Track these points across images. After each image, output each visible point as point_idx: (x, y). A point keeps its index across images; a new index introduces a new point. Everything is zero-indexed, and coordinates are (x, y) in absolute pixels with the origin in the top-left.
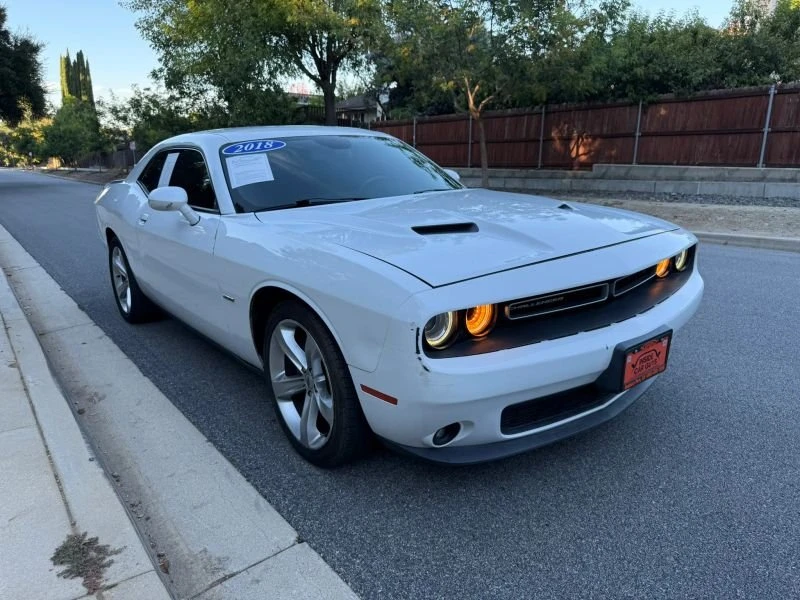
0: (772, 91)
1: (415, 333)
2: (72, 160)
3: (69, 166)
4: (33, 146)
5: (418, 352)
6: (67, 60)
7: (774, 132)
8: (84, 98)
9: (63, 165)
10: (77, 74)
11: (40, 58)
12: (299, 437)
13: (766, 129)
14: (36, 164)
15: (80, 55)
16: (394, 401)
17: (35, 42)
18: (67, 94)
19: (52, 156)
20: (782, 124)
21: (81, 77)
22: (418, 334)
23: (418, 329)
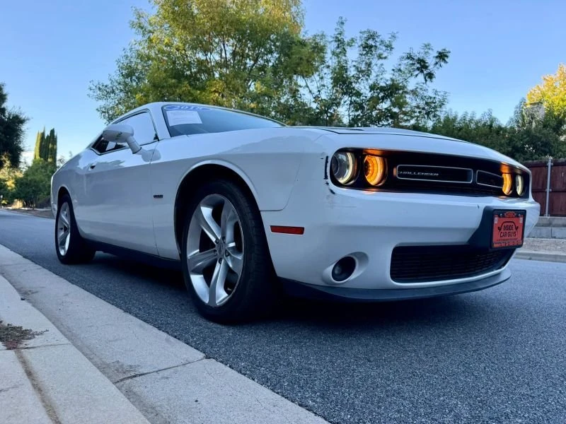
0: (550, 164)
1: (324, 161)
2: (32, 203)
3: (29, 207)
4: (5, 190)
5: (326, 178)
6: (43, 134)
7: (553, 192)
8: (50, 160)
9: (24, 206)
10: (48, 145)
11: (24, 127)
12: (206, 301)
13: (548, 190)
14: (4, 205)
15: (52, 132)
16: (300, 231)
17: (23, 117)
18: (38, 157)
19: (17, 198)
20: (559, 186)
21: (50, 146)
22: (327, 162)
23: (327, 157)
